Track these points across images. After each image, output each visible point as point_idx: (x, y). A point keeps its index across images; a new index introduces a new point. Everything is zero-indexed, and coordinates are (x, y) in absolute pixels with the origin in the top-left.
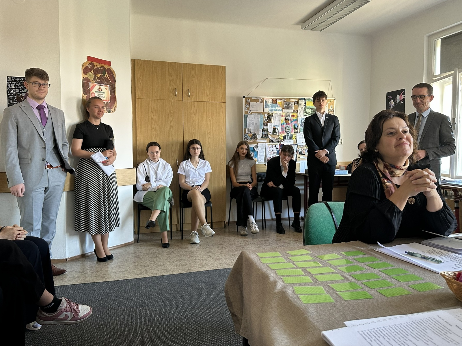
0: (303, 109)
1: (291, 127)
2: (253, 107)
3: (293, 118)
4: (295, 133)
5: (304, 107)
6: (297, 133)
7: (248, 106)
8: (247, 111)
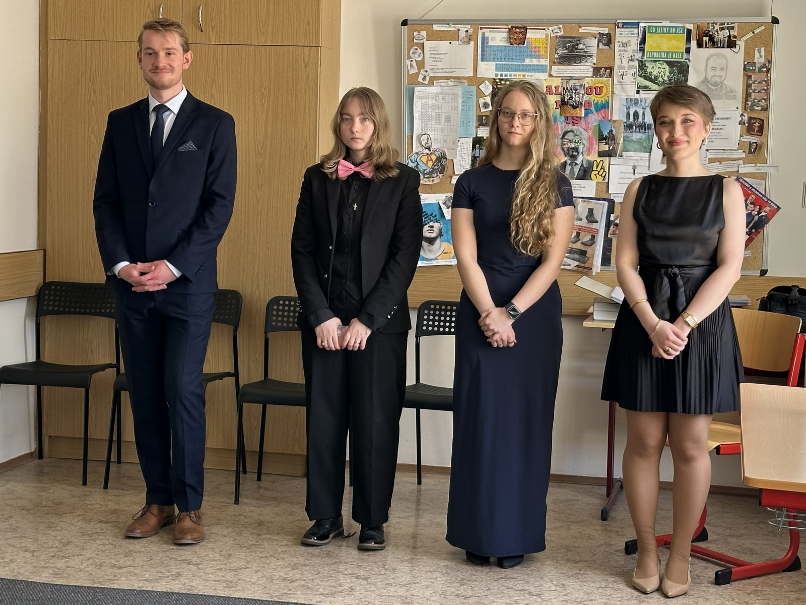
0: (636, 64)
1: (584, 134)
2: (435, 60)
3: (593, 98)
4: (601, 154)
5: (638, 55)
6: (609, 154)
7: (419, 56)
8: (417, 75)
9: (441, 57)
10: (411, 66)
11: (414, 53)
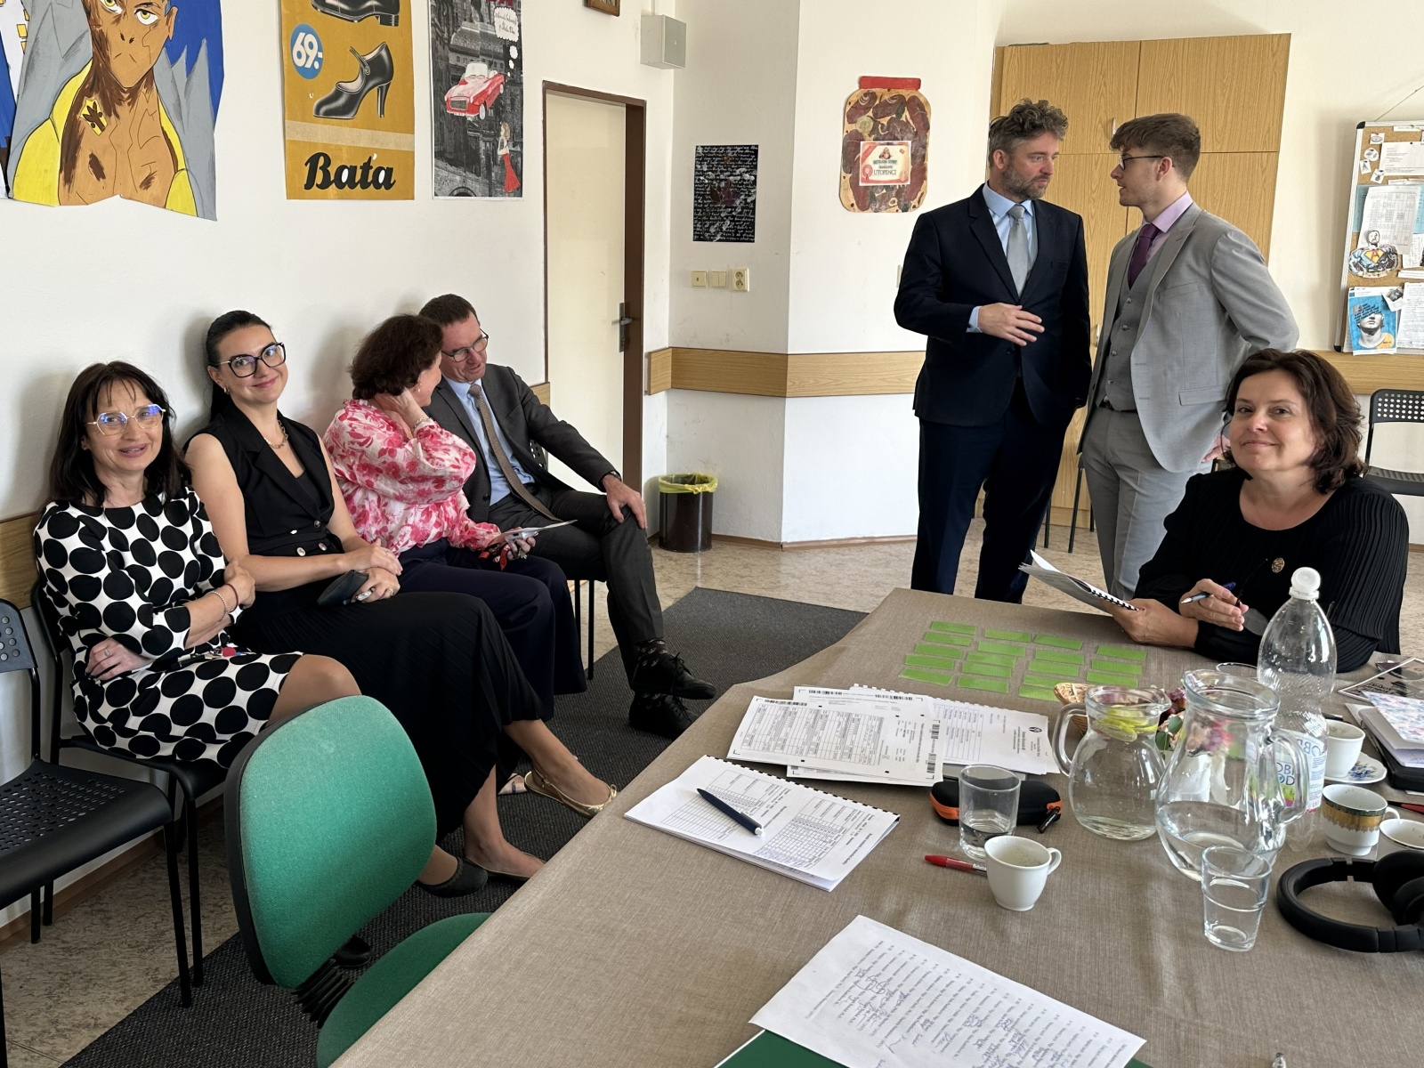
2: (1393, 160)
7: (1374, 157)
8: (1370, 175)
9: (1399, 157)
10: (1365, 166)
11: (1369, 154)
